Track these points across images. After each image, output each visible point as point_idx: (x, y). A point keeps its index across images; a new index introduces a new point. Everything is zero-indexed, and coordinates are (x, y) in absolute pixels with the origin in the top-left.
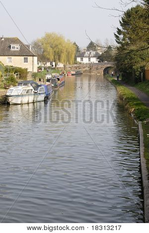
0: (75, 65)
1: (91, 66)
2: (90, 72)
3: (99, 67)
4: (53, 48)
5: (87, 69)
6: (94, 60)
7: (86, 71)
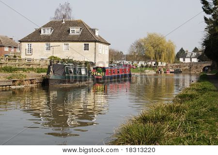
0: (176, 64)
1: (191, 65)
2: (190, 71)
3: (198, 66)
4: (154, 48)
5: (187, 68)
6: (195, 60)
7: (186, 69)
